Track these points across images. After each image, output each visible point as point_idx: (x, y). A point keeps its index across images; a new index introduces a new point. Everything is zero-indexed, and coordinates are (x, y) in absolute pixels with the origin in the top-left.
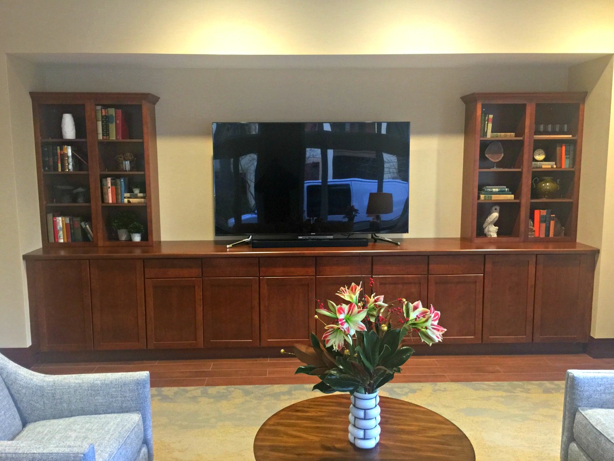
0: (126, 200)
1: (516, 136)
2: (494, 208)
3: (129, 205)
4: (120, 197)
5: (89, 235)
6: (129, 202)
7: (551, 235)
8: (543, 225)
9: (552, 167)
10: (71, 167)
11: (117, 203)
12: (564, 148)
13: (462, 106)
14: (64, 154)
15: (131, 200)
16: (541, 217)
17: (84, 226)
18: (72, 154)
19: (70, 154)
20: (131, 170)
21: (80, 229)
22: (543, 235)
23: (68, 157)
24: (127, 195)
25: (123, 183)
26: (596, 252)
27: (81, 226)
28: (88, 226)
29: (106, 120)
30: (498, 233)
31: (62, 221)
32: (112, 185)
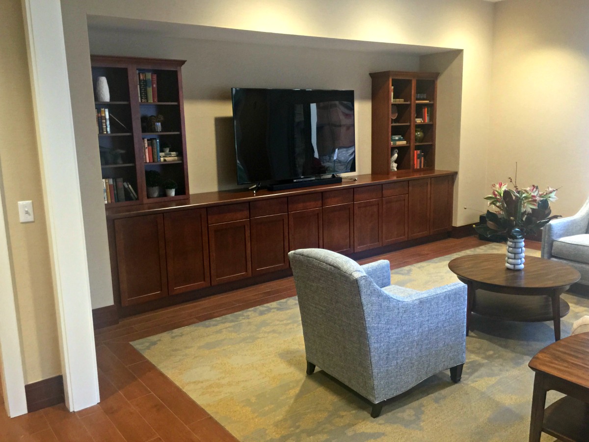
0: (162, 159)
1: (405, 101)
2: (395, 151)
3: (165, 163)
4: (156, 157)
5: (132, 195)
6: (165, 160)
7: (422, 167)
8: (419, 160)
9: (421, 122)
10: (109, 129)
11: (154, 162)
12: (426, 109)
13: (370, 80)
14: (101, 117)
15: (166, 158)
16: (418, 155)
17: (126, 186)
18: (109, 116)
19: (107, 117)
20: (162, 131)
21: (123, 189)
22: (418, 168)
23: (106, 119)
24: (162, 154)
25: (158, 143)
26: (456, 173)
27: (124, 186)
28: (130, 186)
29: (144, 84)
30: (397, 168)
31: (106, 183)
32: (148, 145)
